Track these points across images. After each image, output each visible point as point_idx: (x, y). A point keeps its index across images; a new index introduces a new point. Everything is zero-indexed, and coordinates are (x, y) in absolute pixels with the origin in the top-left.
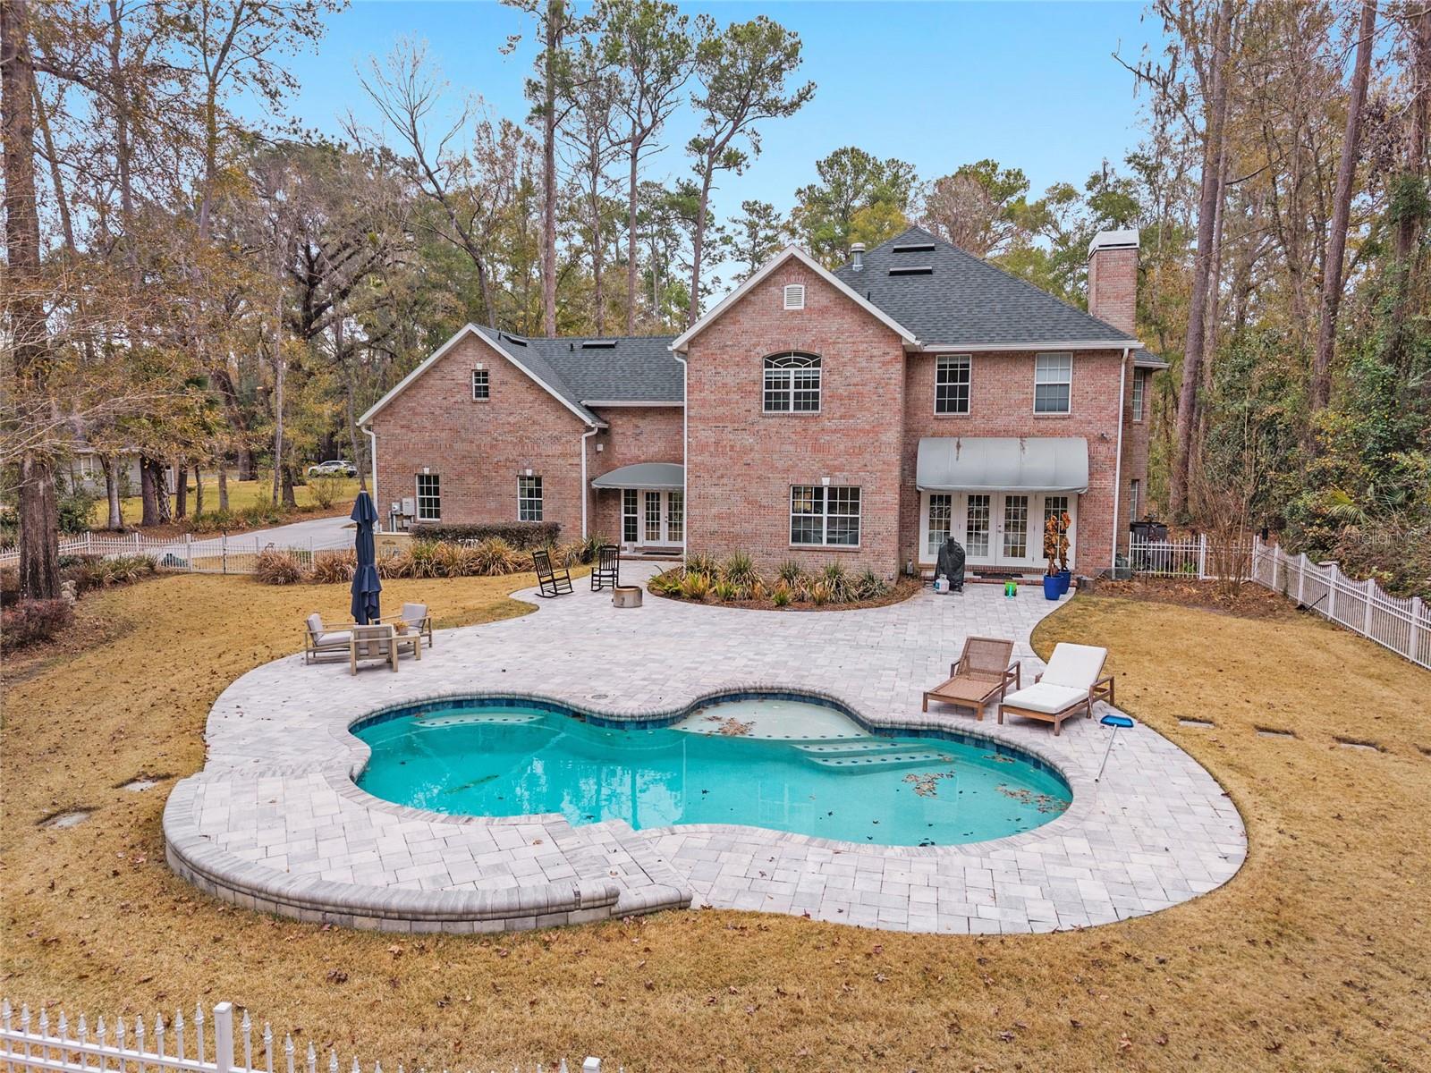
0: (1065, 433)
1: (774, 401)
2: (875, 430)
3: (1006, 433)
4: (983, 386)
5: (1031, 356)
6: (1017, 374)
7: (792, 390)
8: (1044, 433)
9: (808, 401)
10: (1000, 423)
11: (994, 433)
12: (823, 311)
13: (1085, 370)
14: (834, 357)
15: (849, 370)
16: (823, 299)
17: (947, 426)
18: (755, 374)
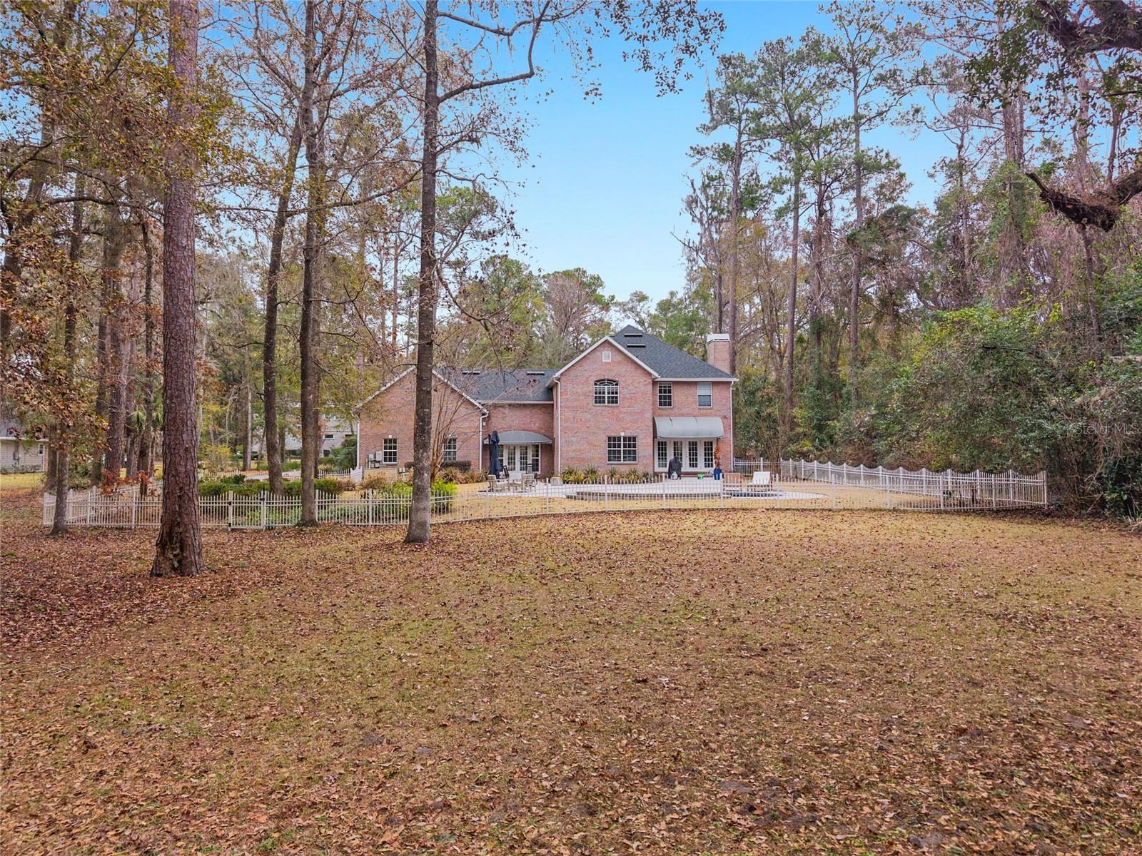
0: (711, 415)
1: (599, 400)
2: (642, 412)
3: (687, 415)
4: (677, 395)
5: (696, 383)
6: (691, 390)
7: (606, 395)
8: (702, 415)
9: (613, 400)
10: (685, 411)
11: (683, 415)
12: (619, 363)
13: (717, 389)
14: (625, 382)
15: (631, 387)
16: (619, 358)
17: (664, 412)
18: (590, 388)
